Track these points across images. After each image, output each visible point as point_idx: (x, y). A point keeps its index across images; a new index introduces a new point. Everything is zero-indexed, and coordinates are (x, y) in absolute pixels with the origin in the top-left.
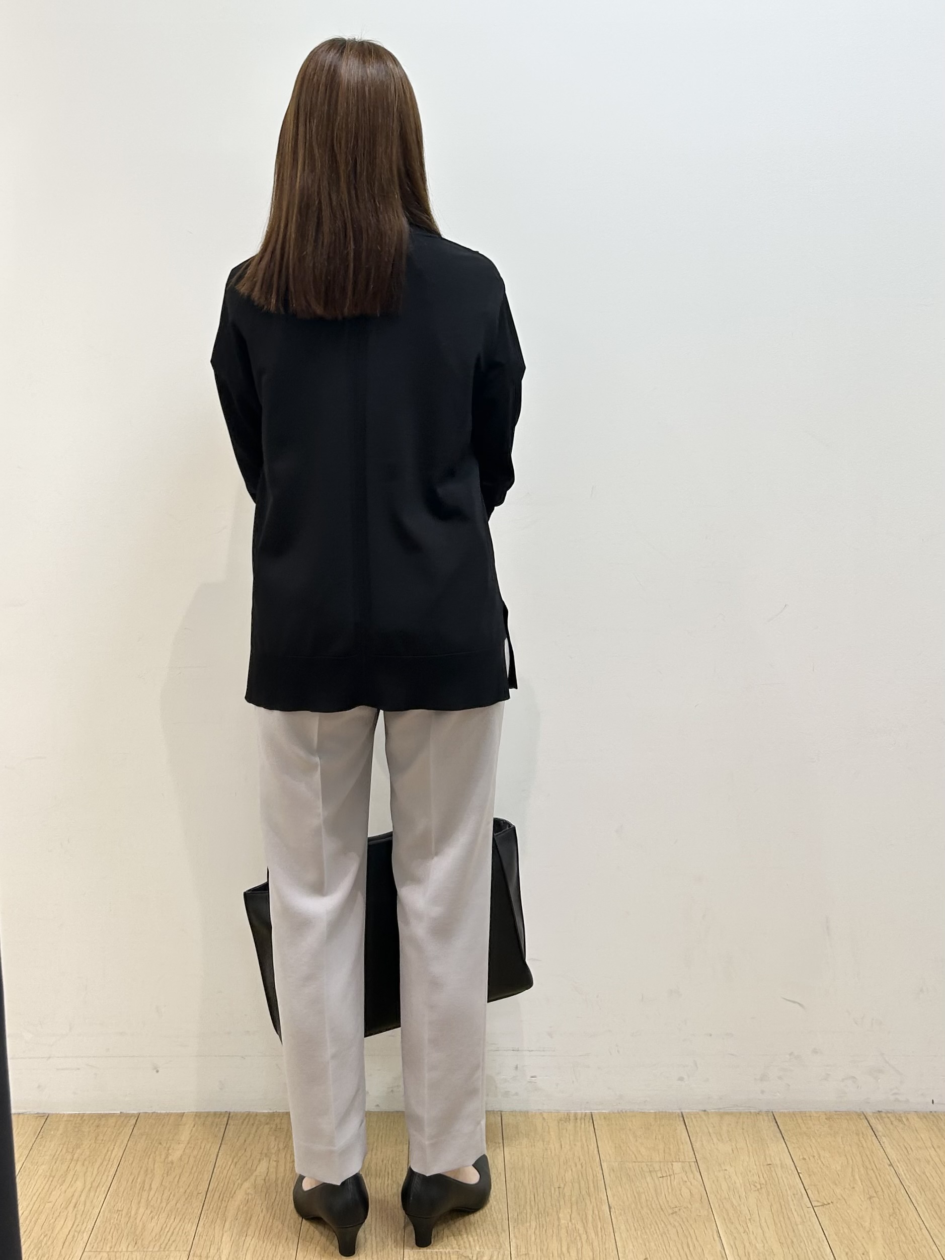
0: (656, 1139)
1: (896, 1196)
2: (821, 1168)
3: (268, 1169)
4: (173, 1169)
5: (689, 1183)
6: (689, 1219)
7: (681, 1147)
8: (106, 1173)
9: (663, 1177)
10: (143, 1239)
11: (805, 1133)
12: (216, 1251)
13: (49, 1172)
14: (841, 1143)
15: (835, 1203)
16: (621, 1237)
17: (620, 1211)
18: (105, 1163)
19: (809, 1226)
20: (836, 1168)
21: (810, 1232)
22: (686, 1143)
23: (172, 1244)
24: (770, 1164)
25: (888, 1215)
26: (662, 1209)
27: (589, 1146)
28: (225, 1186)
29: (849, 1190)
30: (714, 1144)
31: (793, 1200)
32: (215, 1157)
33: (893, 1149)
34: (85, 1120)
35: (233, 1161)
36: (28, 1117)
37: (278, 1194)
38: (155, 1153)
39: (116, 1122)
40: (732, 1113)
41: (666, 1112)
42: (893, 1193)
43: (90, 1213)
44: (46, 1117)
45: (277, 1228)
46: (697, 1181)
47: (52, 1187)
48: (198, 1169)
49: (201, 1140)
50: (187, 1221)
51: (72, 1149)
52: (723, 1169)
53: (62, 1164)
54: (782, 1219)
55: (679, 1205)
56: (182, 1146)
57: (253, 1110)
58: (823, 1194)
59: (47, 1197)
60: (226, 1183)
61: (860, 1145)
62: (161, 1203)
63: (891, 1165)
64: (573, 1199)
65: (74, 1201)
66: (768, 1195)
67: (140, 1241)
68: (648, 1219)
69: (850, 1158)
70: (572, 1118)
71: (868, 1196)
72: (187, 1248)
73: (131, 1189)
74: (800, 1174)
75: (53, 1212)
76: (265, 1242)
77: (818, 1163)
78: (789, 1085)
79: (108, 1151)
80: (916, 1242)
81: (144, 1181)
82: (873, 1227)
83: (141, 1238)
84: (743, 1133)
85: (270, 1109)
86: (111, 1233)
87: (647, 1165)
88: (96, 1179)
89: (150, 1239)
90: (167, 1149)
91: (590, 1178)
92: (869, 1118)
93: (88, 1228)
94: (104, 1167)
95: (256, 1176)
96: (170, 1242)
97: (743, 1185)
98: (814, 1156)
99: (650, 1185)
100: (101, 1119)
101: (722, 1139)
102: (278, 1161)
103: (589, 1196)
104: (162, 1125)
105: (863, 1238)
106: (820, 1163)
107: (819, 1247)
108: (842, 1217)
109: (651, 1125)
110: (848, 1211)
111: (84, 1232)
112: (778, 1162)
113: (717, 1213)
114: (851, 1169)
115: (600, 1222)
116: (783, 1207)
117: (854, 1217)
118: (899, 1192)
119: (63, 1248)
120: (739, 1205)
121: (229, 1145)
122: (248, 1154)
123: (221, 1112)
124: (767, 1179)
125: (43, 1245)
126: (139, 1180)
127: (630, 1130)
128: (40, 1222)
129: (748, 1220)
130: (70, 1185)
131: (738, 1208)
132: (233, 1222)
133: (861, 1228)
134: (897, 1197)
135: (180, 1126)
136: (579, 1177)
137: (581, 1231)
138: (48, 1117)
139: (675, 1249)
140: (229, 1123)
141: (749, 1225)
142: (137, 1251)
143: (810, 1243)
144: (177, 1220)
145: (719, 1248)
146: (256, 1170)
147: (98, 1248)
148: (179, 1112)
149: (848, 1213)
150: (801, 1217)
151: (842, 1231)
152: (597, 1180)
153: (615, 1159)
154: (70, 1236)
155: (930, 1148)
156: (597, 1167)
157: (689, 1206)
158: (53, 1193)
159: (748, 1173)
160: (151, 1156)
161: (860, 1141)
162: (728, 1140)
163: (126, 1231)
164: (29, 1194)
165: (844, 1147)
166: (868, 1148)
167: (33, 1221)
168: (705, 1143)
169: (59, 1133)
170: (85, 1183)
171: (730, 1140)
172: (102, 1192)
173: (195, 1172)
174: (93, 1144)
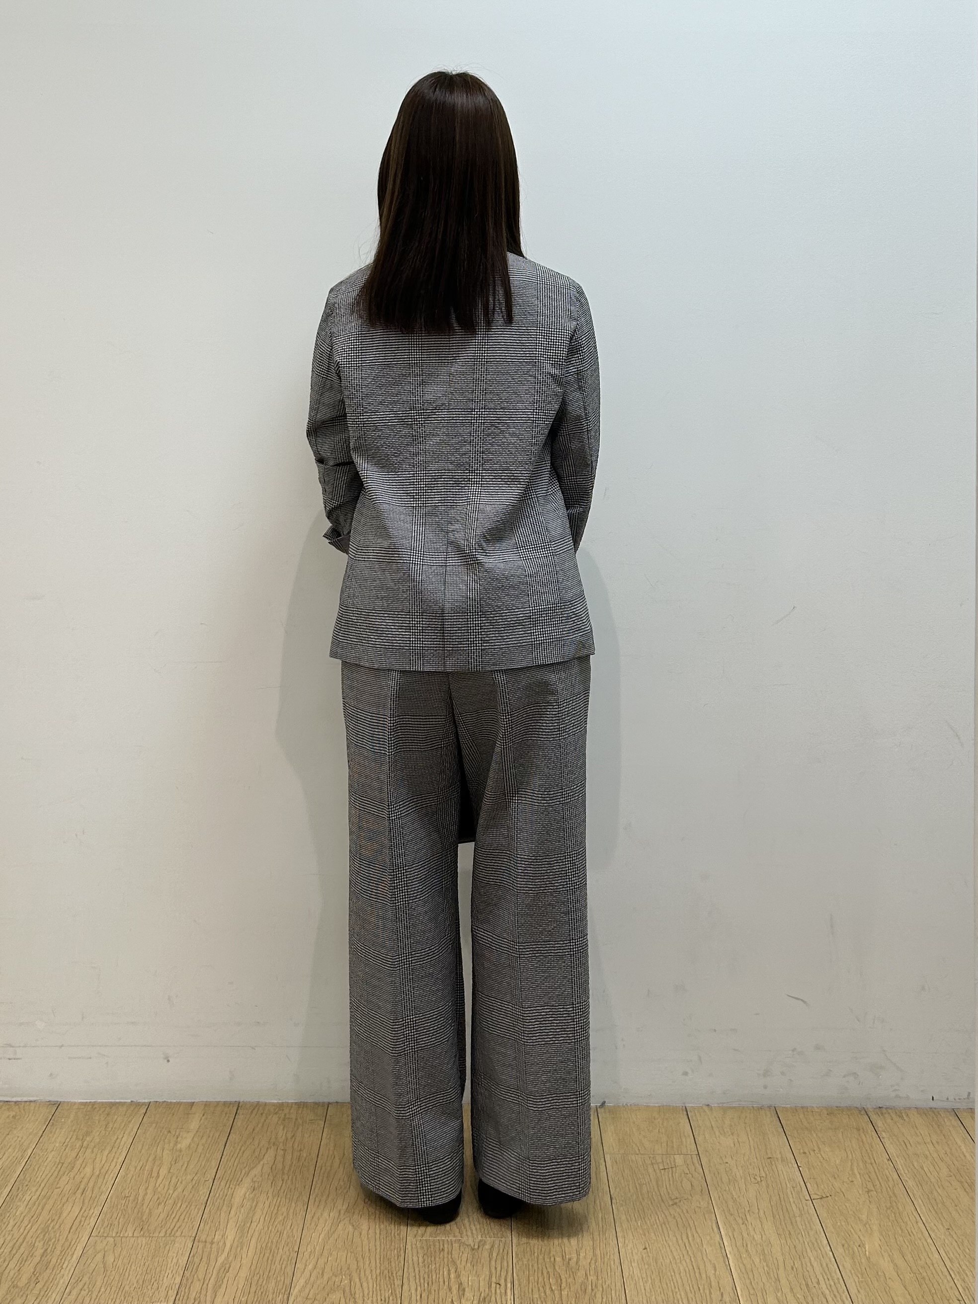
0: (659, 1132)
1: (893, 1190)
2: (821, 1162)
3: (275, 1157)
4: (181, 1157)
5: (691, 1176)
6: (689, 1210)
7: (684, 1140)
8: (115, 1160)
9: (665, 1169)
11: (807, 1128)
12: (220, 1237)
13: (58, 1159)
14: (841, 1137)
15: (833, 1196)
16: (622, 1228)
17: (621, 1202)
18: (114, 1150)
19: (807, 1217)
20: (835, 1161)
21: (807, 1222)
22: (689, 1136)
24: (771, 1157)
25: (885, 1209)
26: (662, 1200)
28: (232, 1174)
29: (848, 1184)
30: (716, 1137)
31: (792, 1193)
32: (224, 1144)
33: (892, 1144)
34: (95, 1108)
35: (240, 1150)
36: (40, 1104)
37: (285, 1182)
38: (164, 1140)
39: (127, 1110)
40: (734, 1108)
41: (670, 1106)
42: (891, 1186)
43: (96, 1200)
44: (58, 1105)
45: (282, 1215)
46: (699, 1174)
47: (61, 1173)
48: (205, 1157)
49: (208, 1131)
50: (193, 1207)
51: (81, 1138)
52: (725, 1161)
53: (71, 1151)
54: (781, 1213)
55: (680, 1197)
56: (191, 1135)
57: (262, 1100)
59: (56, 1183)
60: (233, 1171)
61: (859, 1138)
62: (168, 1189)
63: (890, 1159)
65: (82, 1187)
66: (768, 1186)
67: (147, 1227)
68: (648, 1210)
69: (849, 1153)
71: (866, 1190)
72: (192, 1234)
73: (139, 1176)
74: (801, 1169)
75: (60, 1198)
76: (270, 1229)
77: (818, 1157)
78: (790, 1080)
79: (117, 1138)
80: (911, 1234)
81: (152, 1169)
82: (870, 1220)
83: (148, 1224)
84: (745, 1128)
85: (280, 1099)
86: (118, 1218)
87: (650, 1158)
88: (105, 1166)
89: (157, 1224)
90: (176, 1136)
92: (870, 1114)
93: (94, 1215)
94: (114, 1154)
95: (264, 1164)
96: (176, 1229)
97: (743, 1178)
98: (814, 1150)
99: (651, 1176)
100: (111, 1108)
101: (725, 1133)
102: (286, 1150)
104: (170, 1115)
105: (860, 1230)
106: (820, 1156)
107: (816, 1239)
108: (840, 1210)
109: (655, 1119)
110: (846, 1204)
111: (90, 1218)
112: (779, 1156)
113: (717, 1205)
114: (850, 1163)
115: (602, 1213)
116: (782, 1199)
117: (851, 1210)
118: (897, 1186)
119: (69, 1232)
120: (739, 1197)
121: (237, 1135)
122: (256, 1142)
123: (230, 1102)
124: (767, 1171)
125: (50, 1228)
126: (147, 1168)
127: (634, 1123)
128: (48, 1207)
129: (747, 1212)
130: (79, 1172)
131: (738, 1200)
132: (238, 1209)
133: (858, 1222)
134: (895, 1191)
135: (189, 1115)
139: (674, 1239)
140: (238, 1112)
141: (748, 1216)
142: (143, 1236)
143: (807, 1236)
144: (184, 1206)
145: (718, 1236)
146: (263, 1158)
147: (104, 1233)
148: (190, 1101)
149: (846, 1207)
150: (799, 1209)
151: (839, 1224)
152: (600, 1172)
153: (619, 1150)
154: (77, 1221)
155: (928, 1143)
156: (601, 1159)
157: (690, 1198)
158: (63, 1178)
159: (749, 1166)
160: (161, 1143)
161: (860, 1135)
162: (730, 1133)
163: (133, 1217)
164: (38, 1179)
165: (845, 1141)
166: (868, 1143)
167: (41, 1206)
168: (707, 1136)
169: (70, 1120)
170: (94, 1170)
171: (732, 1134)
172: (110, 1178)
173: (203, 1160)
174: (103, 1132)
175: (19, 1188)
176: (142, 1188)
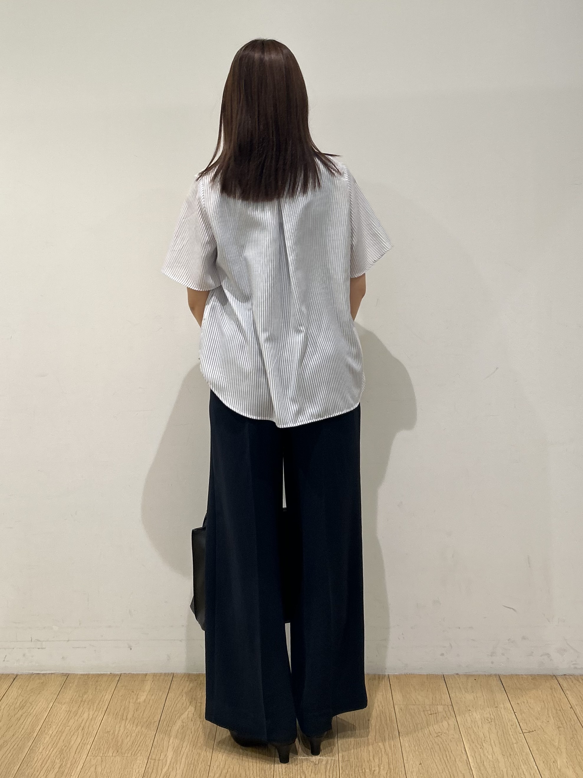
0: (427, 691)
1: (574, 726)
2: (528, 709)
3: (195, 707)
5: (448, 718)
6: (447, 741)
7: (443, 696)
8: (101, 710)
9: (432, 714)
10: (122, 749)
11: (519, 688)
12: (164, 757)
13: (68, 709)
14: (541, 694)
15: (537, 730)
16: (406, 751)
17: (405, 735)
18: (100, 704)
19: (521, 745)
20: (537, 709)
21: (521, 748)
22: (446, 694)
23: (138, 752)
24: (496, 707)
25: (569, 738)
26: (430, 734)
27: (387, 695)
28: (170, 717)
29: (546, 723)
30: (462, 694)
31: (511, 729)
32: (165, 700)
33: (571, 697)
34: (90, 677)
35: (175, 703)
36: (57, 676)
37: (201, 723)
38: (130, 698)
39: (108, 678)
40: (474, 675)
41: (433, 675)
43: (91, 733)
44: (67, 675)
45: (200, 743)
46: (452, 717)
47: (70, 717)
48: (154, 708)
49: (156, 691)
50: (147, 738)
52: (469, 709)
53: (76, 703)
54: (504, 741)
55: (441, 732)
56: (146, 693)
57: (187, 672)
58: (530, 725)
59: (66, 724)
60: (171, 715)
61: (552, 694)
62: (133, 727)
63: (572, 707)
64: (377, 727)
65: (82, 725)
66: (496, 726)
67: (120, 750)
68: (422, 740)
69: (546, 703)
70: (377, 678)
71: (557, 727)
72: (147, 755)
73: (116, 719)
74: (516, 714)
75: (70, 732)
76: (193, 752)
77: (527, 706)
78: (508, 658)
81: (123, 714)
82: (560, 746)
84: (480, 687)
85: (197, 672)
86: (103, 745)
87: (422, 707)
89: (126, 748)
90: (136, 695)
91: (388, 715)
92: (558, 679)
93: (89, 743)
95: (189, 711)
96: (137, 751)
97: (480, 720)
98: (524, 702)
99: (423, 719)
100: (99, 677)
101: (468, 691)
103: (387, 726)
104: (133, 681)
105: (554, 752)
107: (527, 758)
108: (541, 740)
109: (424, 683)
110: (545, 736)
111: (88, 744)
112: (502, 706)
113: (464, 737)
114: (547, 710)
115: (393, 742)
116: (505, 733)
117: (548, 739)
118: (577, 724)
119: (75, 753)
120: (478, 731)
121: (173, 693)
122: (184, 698)
123: (169, 673)
124: (495, 716)
125: (64, 751)
126: (120, 714)
127: (412, 685)
128: (63, 738)
129: (483, 741)
130: (80, 716)
131: (477, 733)
132: (174, 739)
133: (553, 747)
134: (576, 728)
135: (145, 682)
136: (380, 714)
137: (382, 746)
138: (68, 676)
139: (439, 758)
140: (173, 679)
141: (484, 744)
142: (118, 756)
143: (521, 756)
144: (142, 738)
145: (465, 757)
146: (188, 708)
147: (95, 754)
148: (145, 673)
149: (545, 737)
150: (516, 739)
151: (540, 748)
152: (391, 716)
153: (403, 703)
154: (80, 747)
156: (392, 708)
157: (447, 732)
158: (71, 721)
159: (484, 712)
160: (128, 699)
161: (552, 692)
162: (471, 692)
163: (112, 744)
164: (56, 721)
165: (543, 696)
166: (558, 697)
167: (59, 737)
168: (457, 694)
169: (75, 685)
170: (89, 715)
171: (472, 692)
172: (99, 720)
173: (153, 709)
174: (94, 692)
175: (45, 727)
176: (117, 726)
